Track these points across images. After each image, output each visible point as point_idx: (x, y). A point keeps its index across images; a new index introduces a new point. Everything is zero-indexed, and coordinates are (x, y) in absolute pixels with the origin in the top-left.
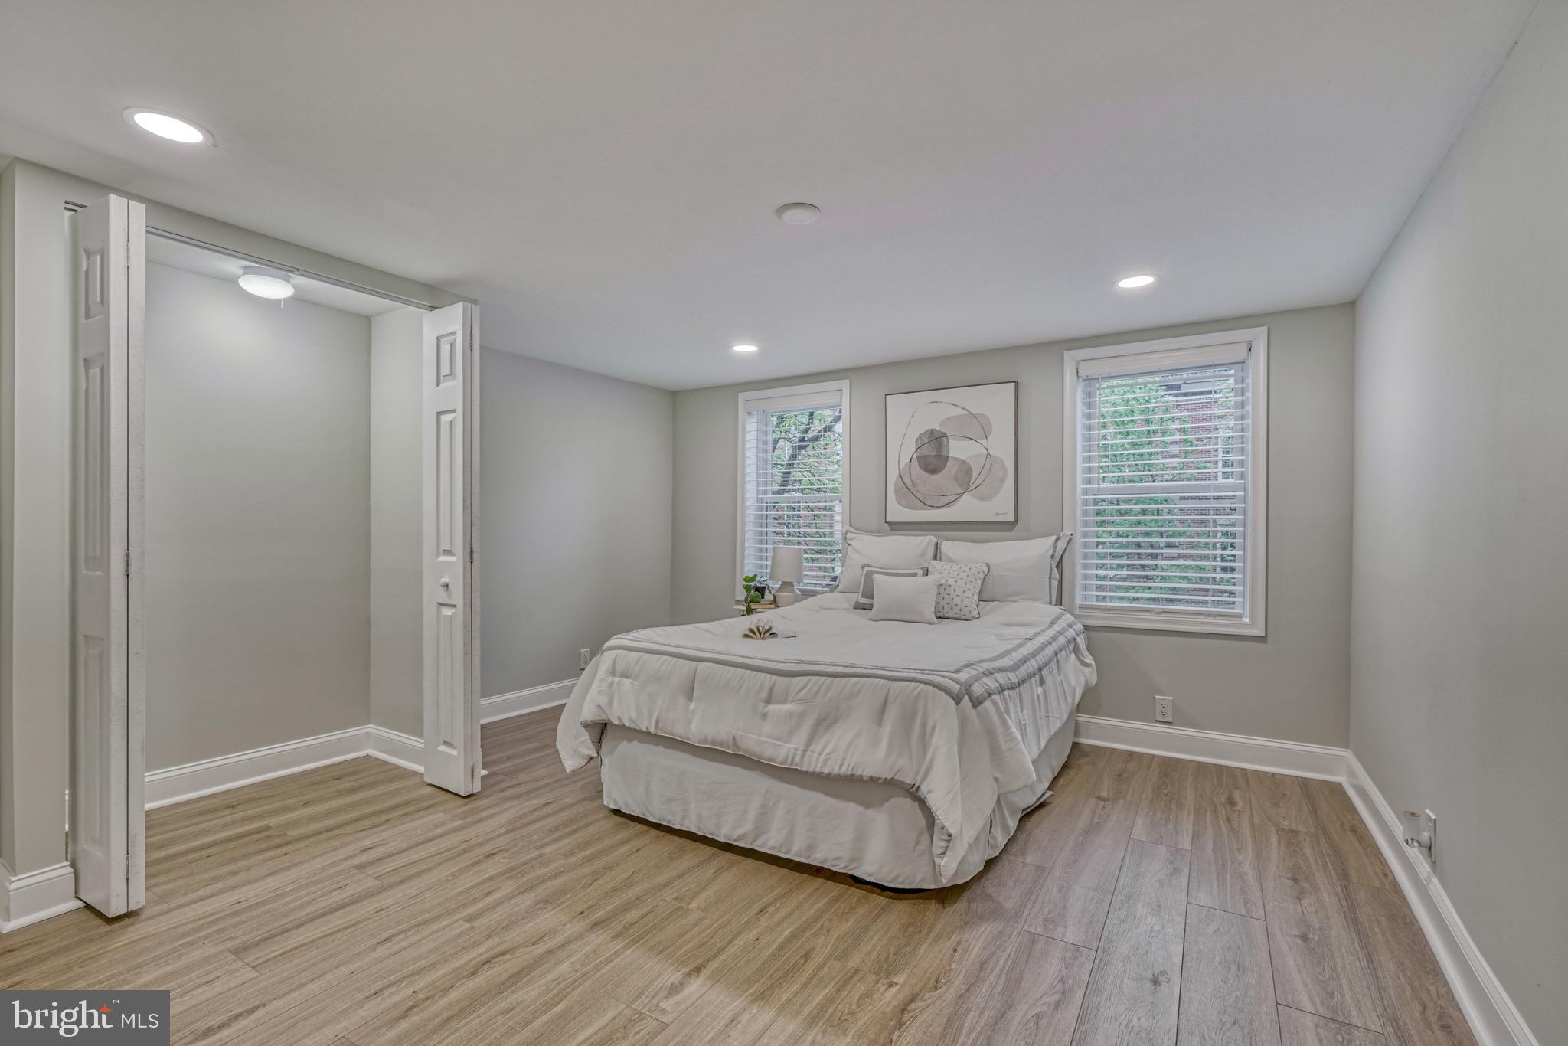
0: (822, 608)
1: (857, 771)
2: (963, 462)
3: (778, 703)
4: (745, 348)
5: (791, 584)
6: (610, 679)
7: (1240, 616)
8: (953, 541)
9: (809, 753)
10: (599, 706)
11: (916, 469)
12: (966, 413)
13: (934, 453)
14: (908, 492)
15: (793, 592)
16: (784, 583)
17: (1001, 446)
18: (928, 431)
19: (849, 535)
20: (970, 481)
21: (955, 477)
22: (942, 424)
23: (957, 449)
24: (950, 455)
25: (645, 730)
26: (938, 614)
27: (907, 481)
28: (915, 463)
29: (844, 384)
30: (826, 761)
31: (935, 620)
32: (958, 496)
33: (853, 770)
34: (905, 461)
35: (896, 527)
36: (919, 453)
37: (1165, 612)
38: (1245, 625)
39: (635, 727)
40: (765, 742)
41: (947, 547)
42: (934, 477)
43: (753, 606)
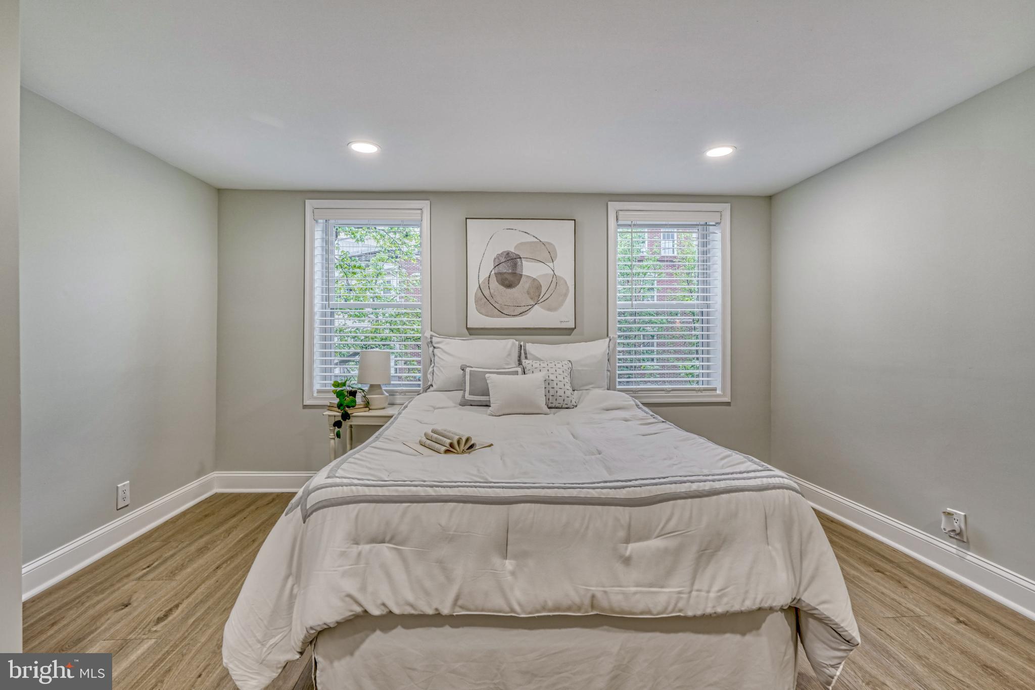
0: (435, 408)
1: (766, 603)
2: (534, 280)
3: (640, 539)
4: (364, 148)
5: (379, 386)
6: (355, 549)
7: (715, 390)
8: (533, 343)
9: (694, 593)
10: (349, 596)
11: (494, 283)
12: (536, 240)
13: (510, 271)
14: (487, 301)
15: (382, 394)
16: (372, 386)
17: (564, 267)
18: (505, 252)
19: (434, 340)
20: (540, 295)
21: (528, 292)
22: (516, 247)
23: (529, 269)
24: (524, 273)
25: (430, 612)
26: (550, 405)
27: (486, 293)
28: (493, 279)
29: (425, 205)
30: (719, 598)
31: (548, 410)
32: (530, 307)
33: (762, 601)
34: (484, 275)
35: (474, 332)
36: (497, 270)
37: (674, 390)
38: (718, 396)
39: (413, 612)
40: (635, 593)
41: (531, 348)
42: (509, 291)
43: (349, 411)
